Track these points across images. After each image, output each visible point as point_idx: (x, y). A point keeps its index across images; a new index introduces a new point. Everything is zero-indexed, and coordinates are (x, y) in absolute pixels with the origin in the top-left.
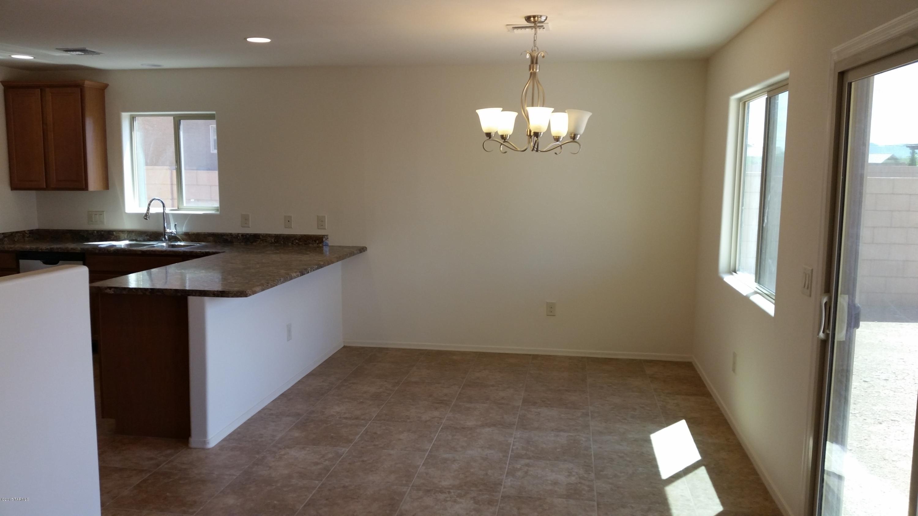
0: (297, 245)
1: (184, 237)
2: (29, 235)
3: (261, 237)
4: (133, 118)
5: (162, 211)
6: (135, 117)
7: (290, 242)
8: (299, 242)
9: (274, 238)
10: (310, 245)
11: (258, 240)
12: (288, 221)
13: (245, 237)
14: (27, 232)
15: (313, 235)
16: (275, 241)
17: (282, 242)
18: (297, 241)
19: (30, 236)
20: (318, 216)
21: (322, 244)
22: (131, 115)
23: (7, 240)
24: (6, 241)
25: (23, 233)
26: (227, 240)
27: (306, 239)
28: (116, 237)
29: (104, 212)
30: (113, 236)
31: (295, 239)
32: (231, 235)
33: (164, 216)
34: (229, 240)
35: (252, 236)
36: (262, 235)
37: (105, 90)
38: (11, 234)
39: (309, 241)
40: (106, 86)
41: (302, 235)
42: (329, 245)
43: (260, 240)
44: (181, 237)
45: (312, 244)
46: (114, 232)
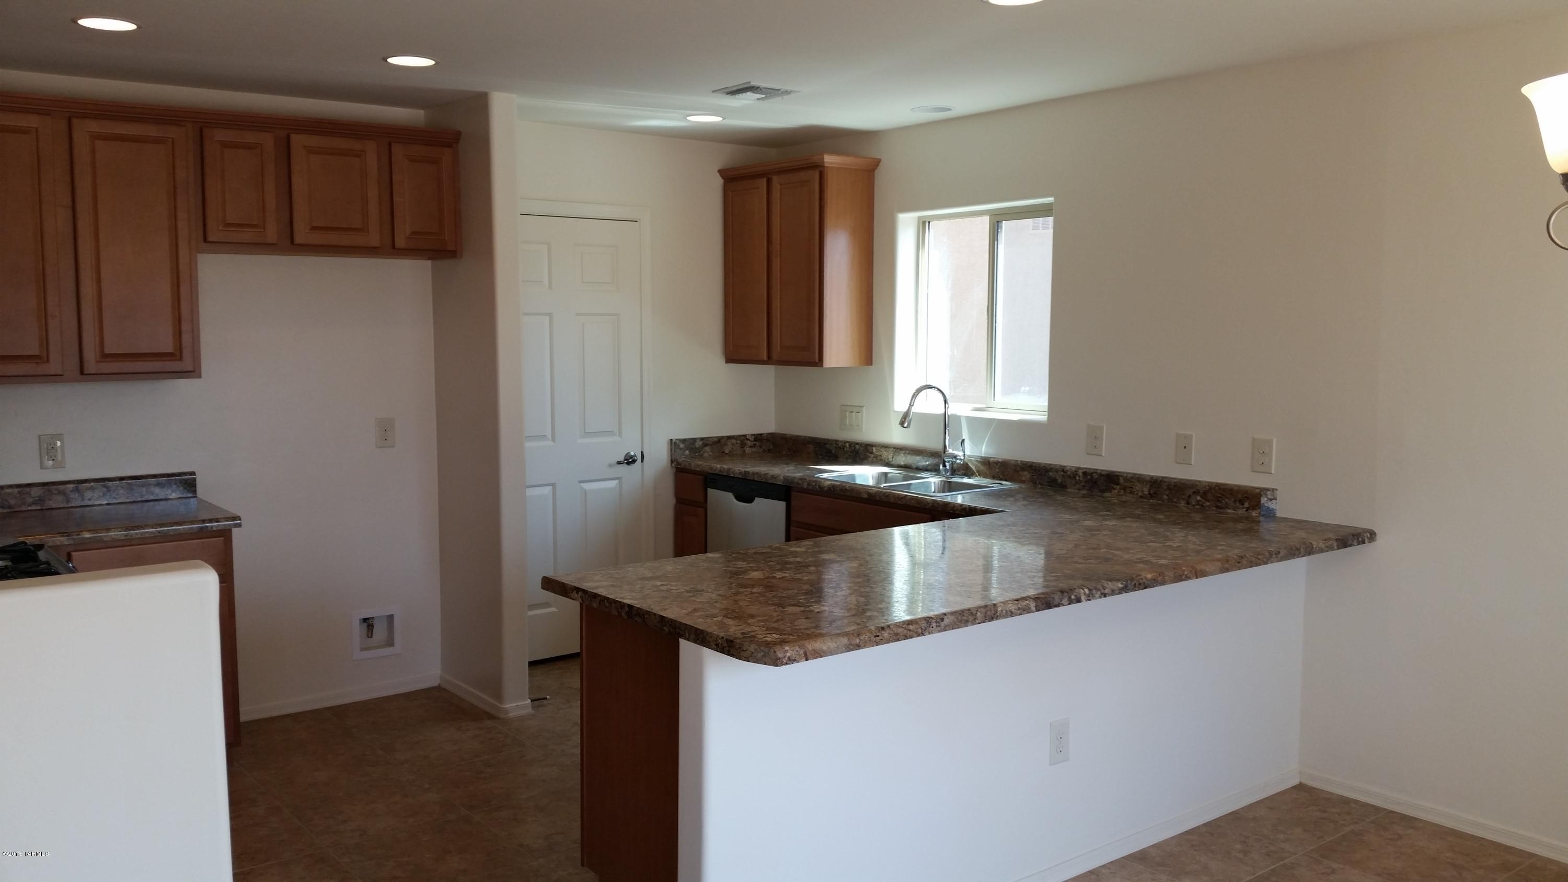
0: (1198, 507)
1: (982, 468)
2: (753, 443)
3: (1122, 481)
4: (924, 223)
5: (943, 412)
6: (929, 222)
7: (1183, 499)
8: (1203, 500)
9: (1148, 486)
10: (1229, 511)
11: (1115, 486)
12: (1184, 445)
13: (1089, 477)
14: (750, 438)
15: (1239, 486)
16: (1150, 494)
17: (1165, 497)
18: (1199, 498)
19: (755, 444)
20: (1254, 439)
21: (1258, 511)
22: (919, 218)
23: (709, 450)
24: (708, 452)
25: (742, 440)
26: (1054, 480)
27: (1219, 495)
28: (876, 457)
29: (864, 408)
30: (872, 456)
31: (1194, 493)
32: (1063, 471)
33: (946, 422)
34: (1060, 481)
35: (1103, 475)
36: (1125, 475)
37: (876, 172)
38: (717, 440)
39: (1227, 500)
40: (876, 163)
41: (1211, 483)
42: (1278, 515)
43: (1118, 487)
44: (975, 468)
45: (1234, 509)
46: (874, 448)
